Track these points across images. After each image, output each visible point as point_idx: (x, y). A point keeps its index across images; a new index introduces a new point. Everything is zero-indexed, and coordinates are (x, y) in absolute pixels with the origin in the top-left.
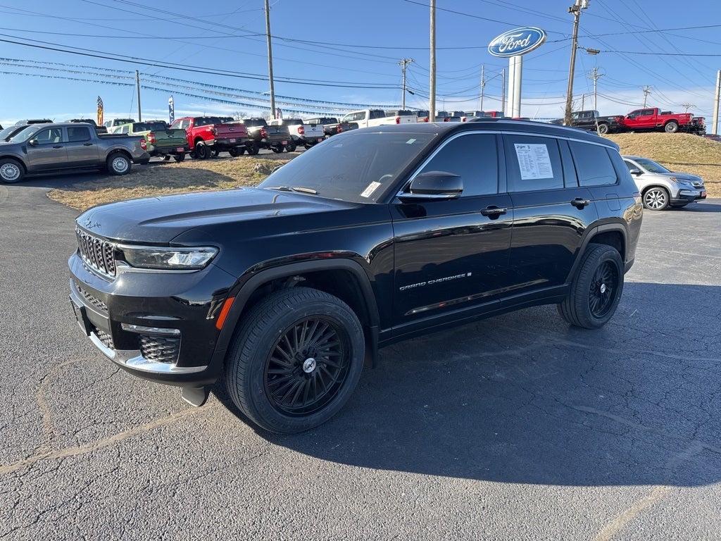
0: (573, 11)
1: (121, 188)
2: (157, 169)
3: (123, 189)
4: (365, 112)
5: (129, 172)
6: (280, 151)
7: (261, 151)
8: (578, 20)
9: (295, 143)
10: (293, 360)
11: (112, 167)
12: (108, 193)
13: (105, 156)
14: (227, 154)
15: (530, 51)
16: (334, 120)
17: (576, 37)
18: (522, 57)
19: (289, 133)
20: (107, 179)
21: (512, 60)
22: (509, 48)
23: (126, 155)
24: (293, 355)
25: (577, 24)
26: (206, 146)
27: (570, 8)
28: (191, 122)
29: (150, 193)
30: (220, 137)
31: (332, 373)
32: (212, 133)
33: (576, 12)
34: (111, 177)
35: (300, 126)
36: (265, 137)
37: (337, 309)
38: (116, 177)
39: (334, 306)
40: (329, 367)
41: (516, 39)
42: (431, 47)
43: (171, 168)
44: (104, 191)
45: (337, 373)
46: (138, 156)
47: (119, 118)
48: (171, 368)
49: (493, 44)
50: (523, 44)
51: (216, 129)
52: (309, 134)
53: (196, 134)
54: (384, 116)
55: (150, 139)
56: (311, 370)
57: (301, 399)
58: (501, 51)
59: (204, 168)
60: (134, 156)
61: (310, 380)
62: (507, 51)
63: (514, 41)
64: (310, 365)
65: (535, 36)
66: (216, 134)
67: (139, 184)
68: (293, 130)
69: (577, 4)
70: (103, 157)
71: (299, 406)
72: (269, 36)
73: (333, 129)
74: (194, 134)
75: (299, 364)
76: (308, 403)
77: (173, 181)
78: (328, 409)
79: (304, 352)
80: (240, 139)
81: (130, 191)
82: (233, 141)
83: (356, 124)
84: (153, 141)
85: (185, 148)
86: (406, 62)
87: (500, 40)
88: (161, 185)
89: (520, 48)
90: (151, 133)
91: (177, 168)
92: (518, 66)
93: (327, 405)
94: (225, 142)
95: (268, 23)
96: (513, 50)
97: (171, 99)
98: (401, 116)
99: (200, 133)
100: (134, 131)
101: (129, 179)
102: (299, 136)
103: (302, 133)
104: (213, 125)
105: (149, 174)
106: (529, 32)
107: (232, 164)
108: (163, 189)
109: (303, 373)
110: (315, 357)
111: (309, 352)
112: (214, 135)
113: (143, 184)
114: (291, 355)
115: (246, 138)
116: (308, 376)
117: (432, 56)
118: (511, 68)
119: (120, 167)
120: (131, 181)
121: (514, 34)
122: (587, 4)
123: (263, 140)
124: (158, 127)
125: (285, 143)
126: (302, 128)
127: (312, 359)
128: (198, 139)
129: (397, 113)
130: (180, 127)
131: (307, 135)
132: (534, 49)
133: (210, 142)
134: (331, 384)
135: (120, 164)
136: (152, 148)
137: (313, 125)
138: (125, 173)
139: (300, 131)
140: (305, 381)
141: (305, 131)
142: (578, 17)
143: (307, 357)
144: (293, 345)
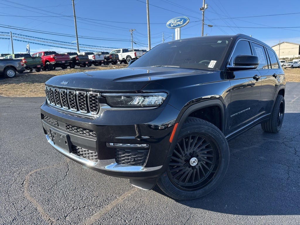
0: (202, 9)
1: (13, 83)
2: (29, 75)
3: (14, 84)
4: (120, 50)
5: (15, 76)
6: (85, 66)
7: (76, 67)
8: (204, 13)
9: (91, 63)
10: (184, 158)
11: (6, 74)
12: (7, 86)
13: (3, 69)
14: (60, 68)
15: (183, 26)
16: (107, 53)
17: (203, 20)
18: (180, 29)
19: (88, 59)
20: (4, 80)
21: (176, 30)
22: (175, 25)
23: (14, 68)
24: (184, 155)
25: (203, 15)
26: (50, 64)
27: (201, 9)
28: (43, 54)
29: (28, 86)
30: (57, 60)
31: (209, 166)
32: (54, 58)
33: (203, 10)
34: (7, 79)
35: (93, 55)
36: (78, 60)
37: (209, 129)
38: (9, 79)
39: (207, 127)
40: (207, 164)
41: (177, 21)
42: (148, 22)
43: (36, 75)
44: (4, 85)
45: (212, 167)
46: (20, 69)
47: (3, 53)
48: (141, 169)
49: (168, 23)
50: (180, 23)
51: (55, 57)
52: (98, 59)
53: (46, 59)
54: (128, 52)
55: (24, 61)
56: (194, 164)
57: (190, 180)
58: (172, 26)
59: (52, 74)
60: (17, 69)
61: (195, 170)
62: (174, 26)
63: (177, 22)
64: (194, 161)
65: (185, 20)
66: (56, 59)
67: (22, 82)
68: (90, 57)
69: (203, 7)
70: (2, 70)
71: (190, 184)
72: (75, 17)
73: (108, 56)
74: (44, 60)
75: (188, 161)
76: (195, 183)
77: (38, 80)
78: (207, 188)
79: (190, 154)
80: (67, 61)
81: (18, 85)
82: (63, 62)
83: (118, 55)
84: (25, 62)
85: (41, 65)
86: (132, 30)
87: (171, 21)
88: (33, 82)
89: (179, 25)
90: (24, 59)
91: (39, 74)
92: (179, 32)
93: (206, 186)
94: (60, 62)
95: (74, 11)
96: (177, 26)
97: (28, 45)
98: (136, 52)
99: (48, 59)
100: (15, 58)
101: (16, 80)
102: (93, 59)
104: (54, 55)
105: (26, 77)
106: (182, 19)
107: (65, 72)
108: (35, 84)
109: (190, 166)
110: (197, 156)
111: (193, 154)
112: (55, 59)
113: (24, 82)
114: (182, 155)
115: (69, 60)
116: (194, 168)
117: (148, 26)
118: (176, 33)
119: (11, 74)
120: (17, 80)
121: (176, 19)
122: (207, 7)
123: (77, 61)
124: (27, 56)
125: (87, 63)
126: (94, 56)
127: (195, 158)
128: (47, 61)
129: (133, 50)
130: (37, 56)
131: (97, 59)
132: (185, 25)
133: (53, 63)
134: (208, 174)
135: (11, 73)
136: (25, 65)
137: (99, 55)
138: (13, 77)
140: (192, 170)
141: (96, 57)
142: (204, 12)
143: (192, 157)
144: (183, 150)
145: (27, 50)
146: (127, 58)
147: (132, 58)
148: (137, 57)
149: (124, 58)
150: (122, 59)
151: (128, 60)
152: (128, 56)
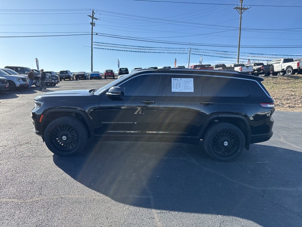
4: (281, 60)
68: (237, 69)
73: (259, 68)
97: (201, 58)
103: (241, 70)
139: (240, 69)
141: (243, 69)
145: (200, 62)
146: (288, 68)
147: (294, 69)
148: (300, 68)
149: (284, 69)
150: (281, 70)
151: (288, 71)
152: (289, 67)
